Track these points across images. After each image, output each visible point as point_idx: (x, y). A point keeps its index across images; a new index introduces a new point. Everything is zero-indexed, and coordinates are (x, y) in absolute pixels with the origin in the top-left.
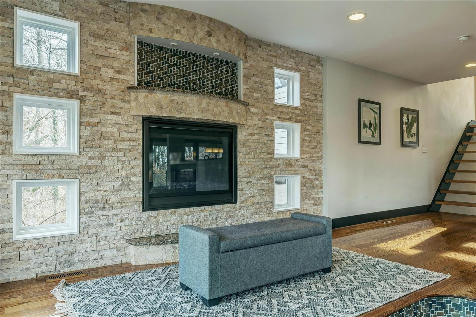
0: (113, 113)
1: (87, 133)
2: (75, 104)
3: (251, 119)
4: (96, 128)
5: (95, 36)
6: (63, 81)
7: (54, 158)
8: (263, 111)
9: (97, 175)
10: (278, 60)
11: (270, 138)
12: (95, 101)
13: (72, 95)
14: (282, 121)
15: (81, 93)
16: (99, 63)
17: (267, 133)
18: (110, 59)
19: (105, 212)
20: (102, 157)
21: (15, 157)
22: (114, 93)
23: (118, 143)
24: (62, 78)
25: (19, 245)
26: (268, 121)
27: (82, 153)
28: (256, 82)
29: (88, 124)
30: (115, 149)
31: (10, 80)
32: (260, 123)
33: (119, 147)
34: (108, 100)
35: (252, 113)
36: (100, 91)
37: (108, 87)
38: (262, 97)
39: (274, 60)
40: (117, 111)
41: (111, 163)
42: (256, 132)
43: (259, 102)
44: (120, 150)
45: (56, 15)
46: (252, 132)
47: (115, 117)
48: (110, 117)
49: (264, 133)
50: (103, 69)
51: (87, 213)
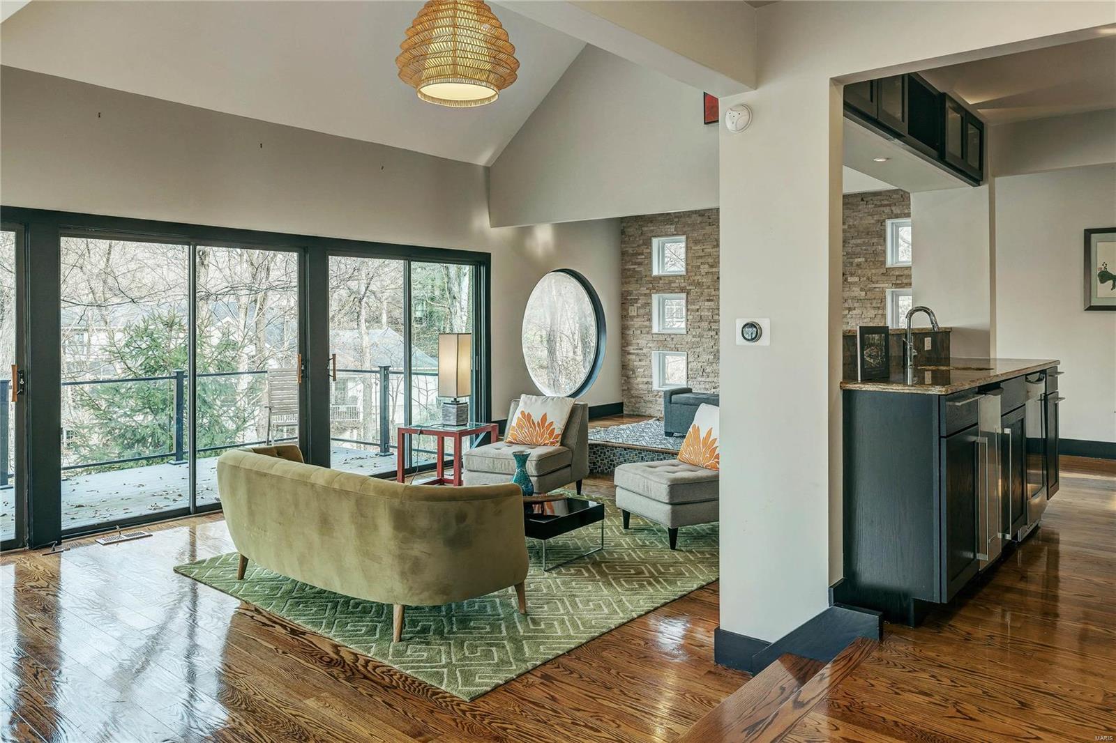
0: (708, 300)
1: (691, 317)
2: (684, 295)
3: (849, 291)
4: (697, 313)
5: (696, 242)
6: (677, 281)
7: (672, 336)
8: (868, 279)
9: (698, 350)
10: (893, 208)
11: (880, 312)
12: (697, 292)
13: (682, 290)
14: (903, 287)
15: (688, 288)
16: (698, 262)
17: (874, 305)
18: (707, 257)
19: (703, 379)
20: (701, 336)
21: (654, 336)
22: (709, 284)
23: (711, 324)
24: (677, 279)
25: (656, 394)
26: (877, 289)
27: (689, 333)
28: (857, 245)
29: (692, 311)
30: (710, 329)
31: (651, 286)
32: (863, 294)
33: (713, 327)
34: (705, 290)
35: (851, 283)
36: (699, 284)
37: (704, 280)
38: (866, 261)
39: (887, 210)
40: (711, 298)
41: (707, 340)
42: (856, 305)
43: (861, 269)
44: (714, 330)
45: (673, 235)
46: (851, 306)
47: (710, 303)
48: (706, 303)
49: (869, 305)
50: (702, 267)
51: (692, 378)
